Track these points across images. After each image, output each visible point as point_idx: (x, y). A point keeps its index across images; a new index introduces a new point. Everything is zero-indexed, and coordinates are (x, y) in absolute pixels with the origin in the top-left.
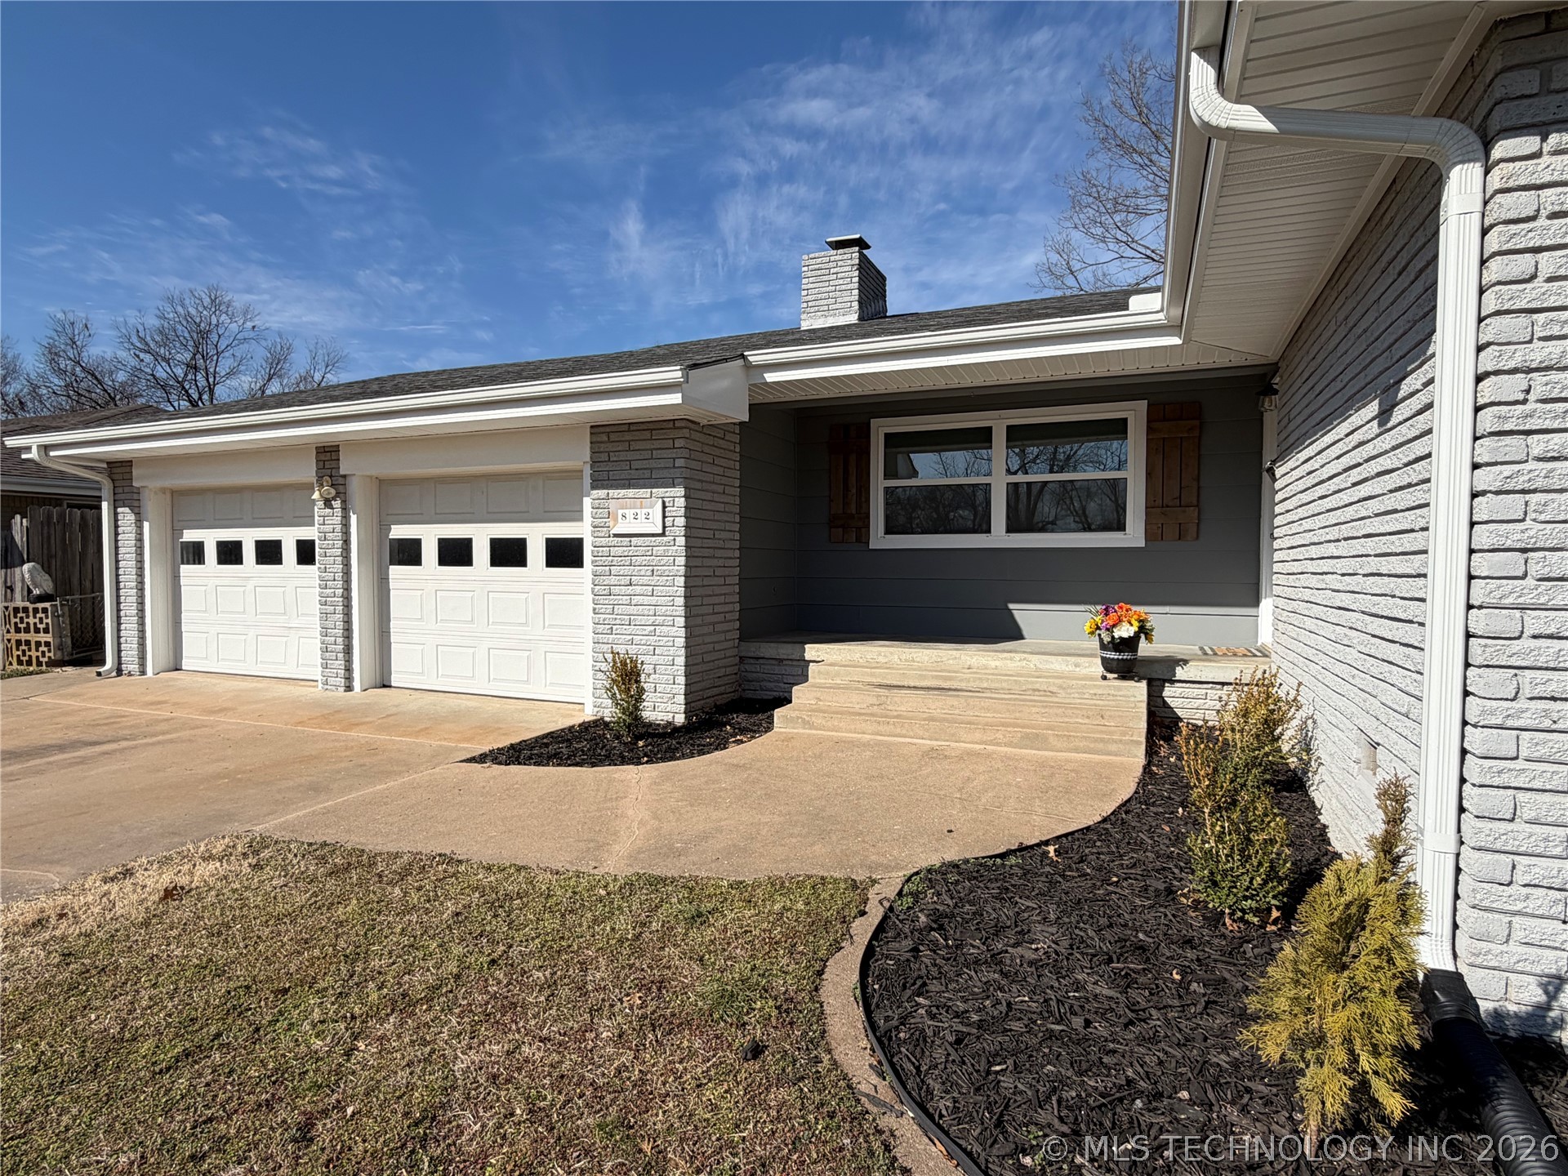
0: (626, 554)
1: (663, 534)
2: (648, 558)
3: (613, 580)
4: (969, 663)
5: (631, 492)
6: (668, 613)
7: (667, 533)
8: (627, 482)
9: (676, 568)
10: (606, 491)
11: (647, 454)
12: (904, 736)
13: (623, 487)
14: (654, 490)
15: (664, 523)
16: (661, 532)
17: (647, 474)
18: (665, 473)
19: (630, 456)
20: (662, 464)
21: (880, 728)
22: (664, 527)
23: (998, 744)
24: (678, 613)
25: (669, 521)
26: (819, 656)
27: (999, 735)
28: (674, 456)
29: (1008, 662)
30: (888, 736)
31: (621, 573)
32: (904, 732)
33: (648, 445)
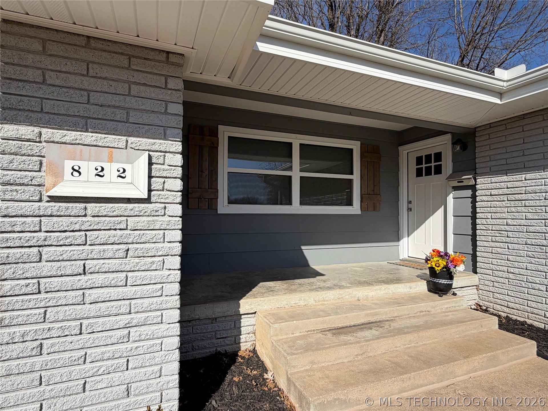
0: (77, 227)
1: (148, 200)
2: (119, 232)
3: (46, 268)
4: (357, 296)
5: (89, 137)
6: (153, 307)
7: (153, 199)
8: (83, 121)
9: (166, 245)
10: (37, 130)
11: (123, 88)
12: (421, 386)
13: (74, 128)
14: (131, 139)
15: (150, 185)
16: (146, 196)
17: (120, 115)
18: (154, 119)
19: (87, 83)
20: (148, 105)
21: (405, 385)
22: (150, 191)
23: (476, 371)
24: (169, 305)
25: (156, 183)
26: (252, 309)
27: (476, 364)
28: (168, 98)
29: (379, 291)
30: (412, 389)
31: (65, 257)
32: (421, 382)
33: (124, 75)
